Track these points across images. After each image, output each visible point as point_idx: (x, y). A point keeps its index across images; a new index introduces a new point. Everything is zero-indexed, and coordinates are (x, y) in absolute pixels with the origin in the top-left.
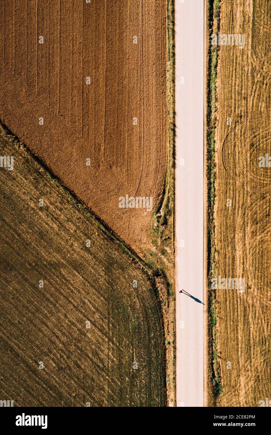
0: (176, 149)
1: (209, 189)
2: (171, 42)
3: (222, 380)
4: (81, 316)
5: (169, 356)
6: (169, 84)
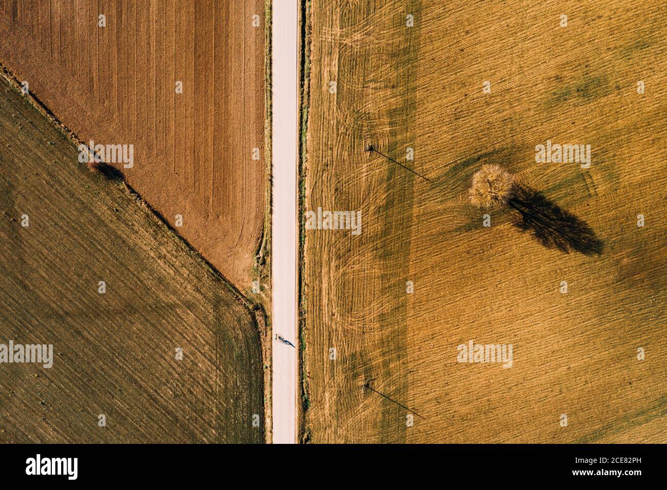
0: (273, 197)
1: (301, 231)
2: (269, 102)
3: (310, 397)
4: (193, 349)
5: (267, 378)
6: (267, 140)
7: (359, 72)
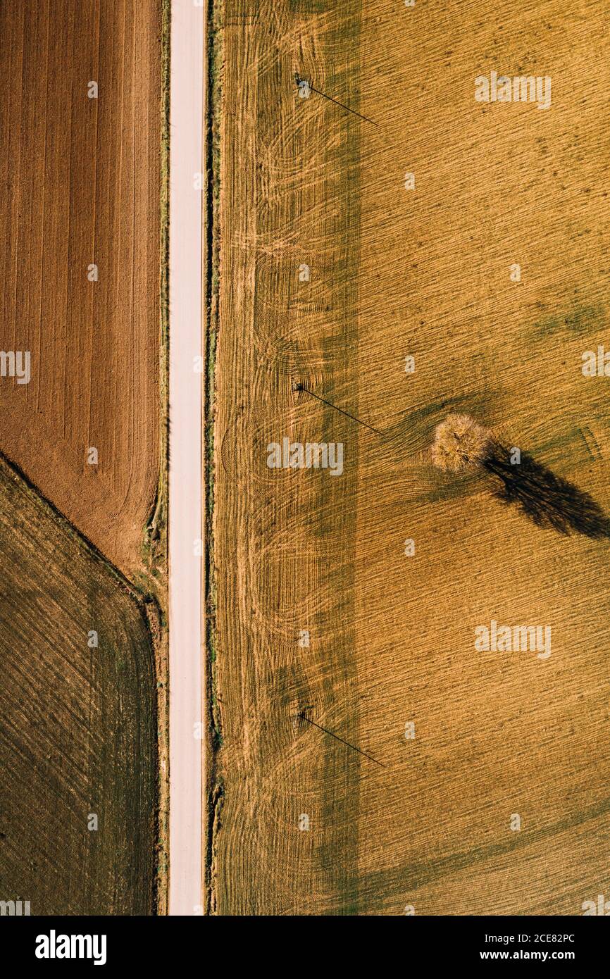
0: (170, 448)
1: (208, 495)
2: (165, 323)
3: (223, 730)
4: (59, 656)
5: (162, 702)
6: (162, 372)
7: (282, 289)
